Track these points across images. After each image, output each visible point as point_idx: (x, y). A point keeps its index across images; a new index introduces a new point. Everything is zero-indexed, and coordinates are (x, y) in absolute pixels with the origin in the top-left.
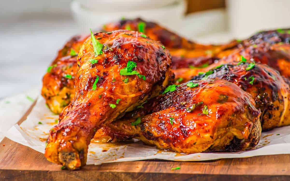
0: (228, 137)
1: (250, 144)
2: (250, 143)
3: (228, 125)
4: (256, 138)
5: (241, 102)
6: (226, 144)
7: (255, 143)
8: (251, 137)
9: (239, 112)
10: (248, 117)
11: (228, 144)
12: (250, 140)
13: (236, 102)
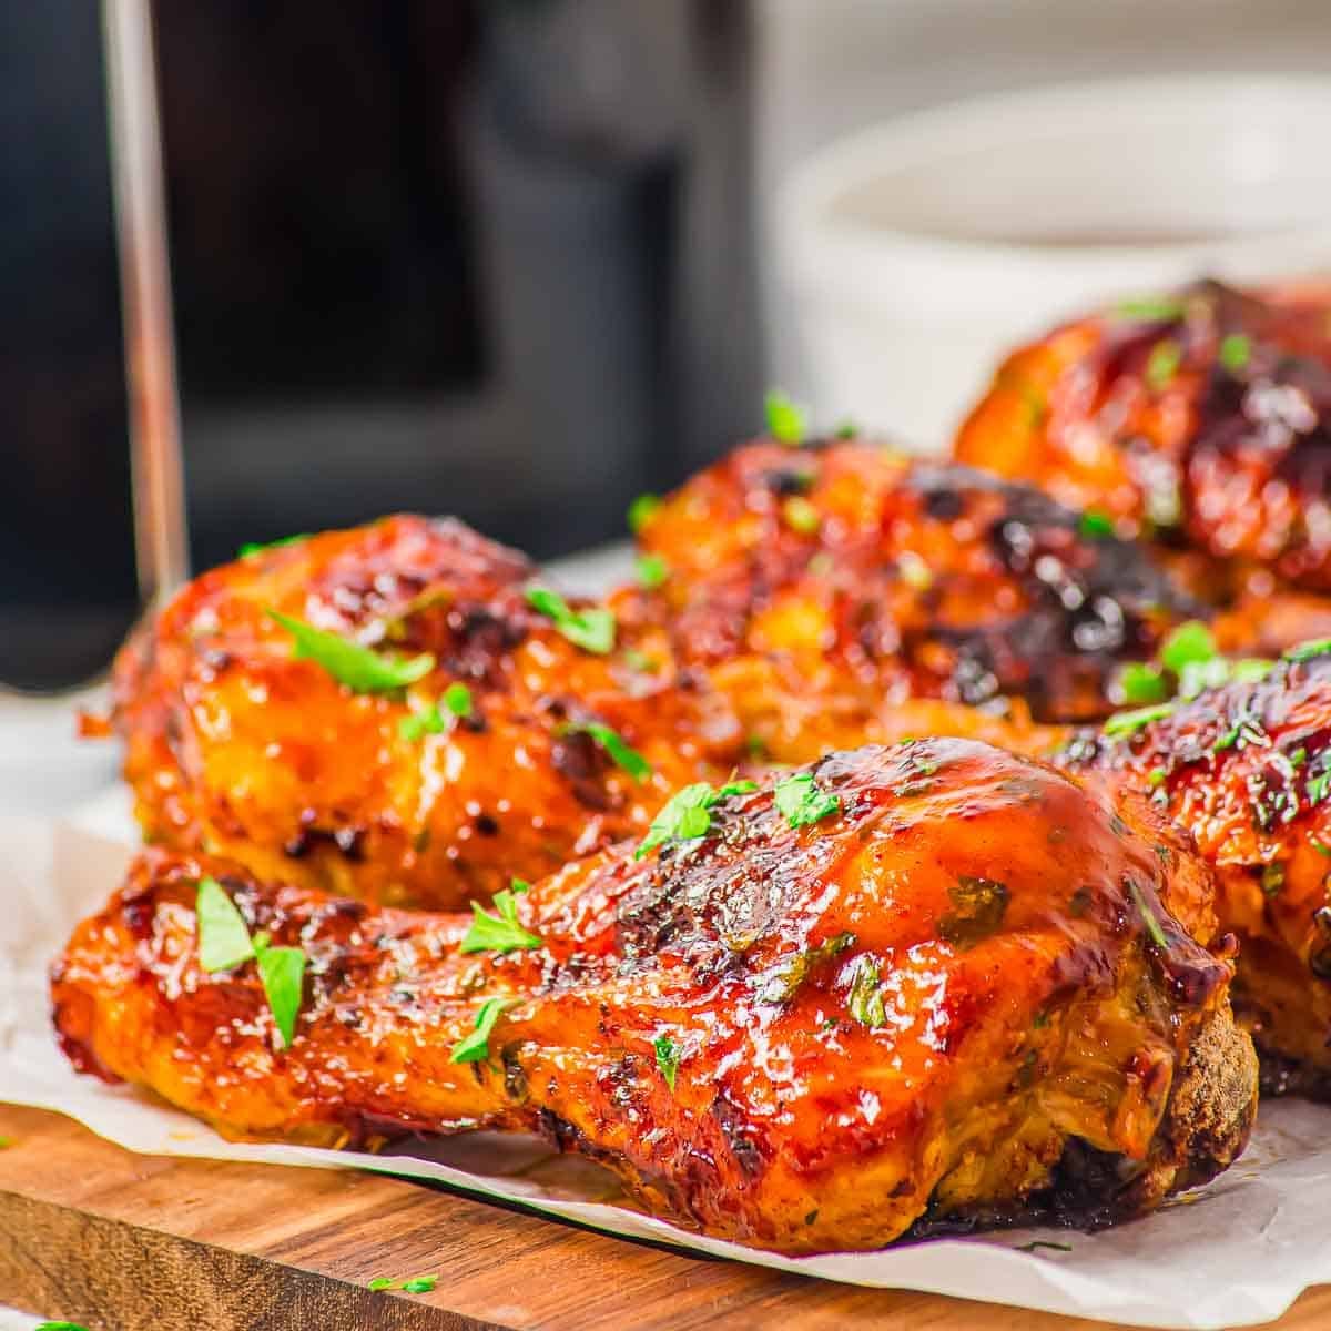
0: (1028, 1148)
1: (1176, 1170)
2: (1177, 1167)
3: (1012, 1080)
4: (1222, 1128)
5: (1097, 917)
6: (1026, 1184)
7: (1217, 1155)
8: (1176, 1133)
9: (1083, 993)
10: (1143, 1010)
11: (1040, 1186)
12: (1174, 1152)
13: (1062, 925)
